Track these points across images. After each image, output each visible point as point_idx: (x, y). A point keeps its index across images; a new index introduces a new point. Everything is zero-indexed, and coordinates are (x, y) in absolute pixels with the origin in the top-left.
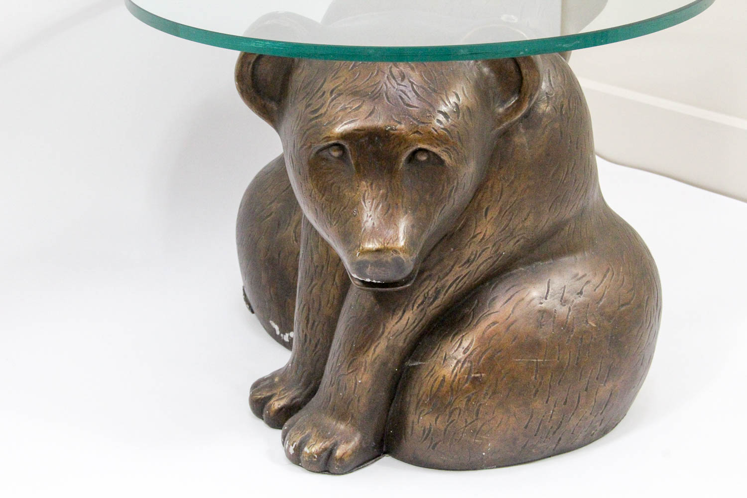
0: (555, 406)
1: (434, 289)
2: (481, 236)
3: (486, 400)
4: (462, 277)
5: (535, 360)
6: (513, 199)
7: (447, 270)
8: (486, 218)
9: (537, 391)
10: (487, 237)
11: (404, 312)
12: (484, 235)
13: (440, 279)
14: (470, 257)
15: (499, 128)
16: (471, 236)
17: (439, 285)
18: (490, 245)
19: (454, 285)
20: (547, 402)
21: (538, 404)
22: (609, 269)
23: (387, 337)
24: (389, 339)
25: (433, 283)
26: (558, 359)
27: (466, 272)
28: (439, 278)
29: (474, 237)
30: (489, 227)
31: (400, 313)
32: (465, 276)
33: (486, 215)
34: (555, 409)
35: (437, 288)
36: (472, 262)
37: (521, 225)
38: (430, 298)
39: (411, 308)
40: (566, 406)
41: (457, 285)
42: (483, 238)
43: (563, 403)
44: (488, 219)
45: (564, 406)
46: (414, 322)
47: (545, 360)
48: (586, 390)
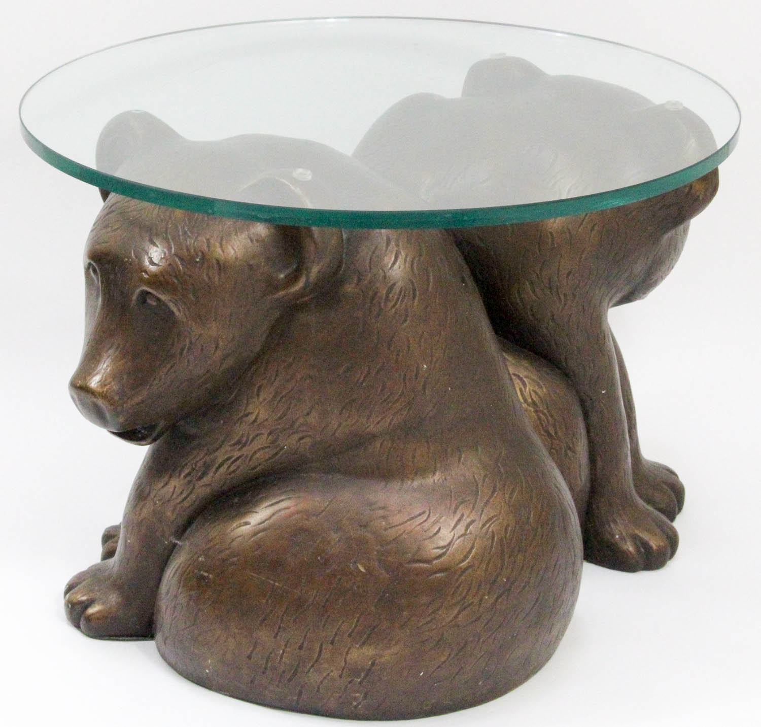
0: (286, 646)
1: (201, 462)
2: (252, 417)
3: (206, 606)
4: (233, 459)
5: (272, 582)
6: (290, 386)
7: (217, 445)
8: (258, 398)
9: (265, 619)
10: (260, 420)
11: (169, 478)
12: (256, 418)
13: (209, 453)
14: (241, 437)
16: (242, 414)
17: (208, 458)
18: (266, 432)
19: (226, 466)
20: (275, 637)
21: (263, 634)
23: (153, 499)
24: (155, 504)
25: (202, 454)
26: (301, 591)
27: (237, 454)
28: (208, 450)
29: (247, 415)
30: (262, 409)
31: (166, 479)
32: (237, 459)
33: (258, 395)
34: (287, 649)
35: (205, 462)
36: (244, 445)
37: (303, 419)
38: (198, 471)
39: (177, 475)
40: (302, 651)
41: (229, 466)
42: (255, 421)
43: (297, 646)
44: (261, 399)
45: (298, 650)
46: (181, 493)
47: (285, 587)
48: (332, 643)
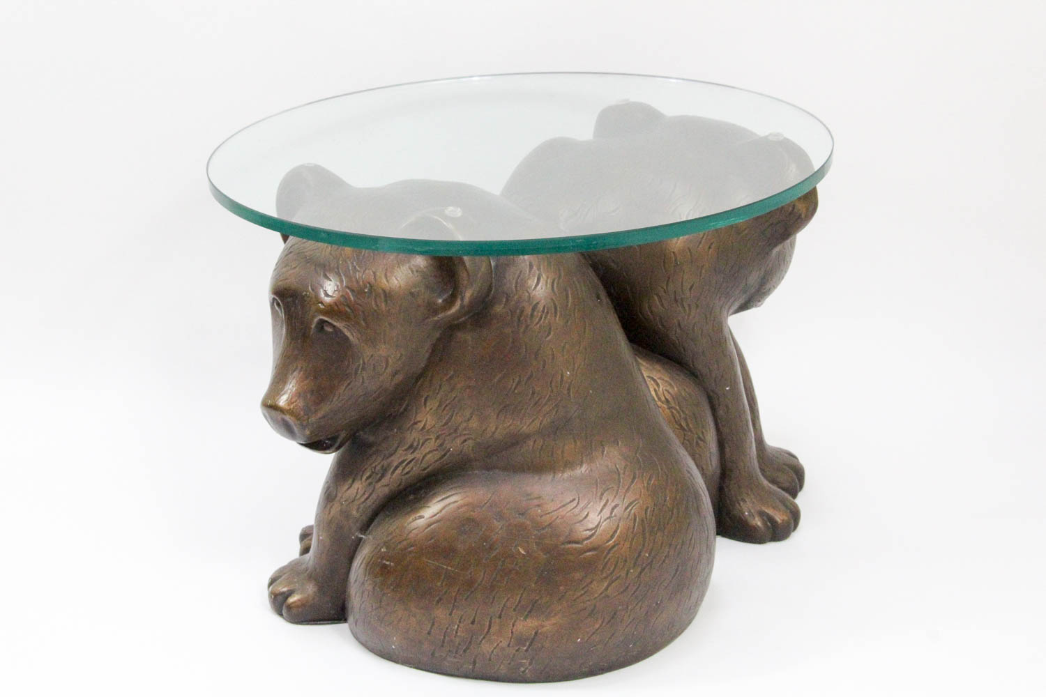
0: (460, 622)
1: (380, 466)
2: (421, 425)
3: (389, 591)
4: (407, 462)
5: (445, 567)
6: (452, 395)
7: (392, 451)
8: (425, 407)
9: (440, 599)
10: (428, 427)
11: (353, 481)
12: (425, 425)
13: (385, 458)
14: (413, 443)
15: (436, 318)
16: (412, 422)
17: (385, 463)
18: (433, 437)
19: (401, 468)
20: (450, 615)
21: (440, 613)
22: (574, 500)
23: (339, 501)
24: (342, 504)
25: (380, 459)
26: (471, 574)
27: (410, 457)
28: (385, 456)
29: (415, 423)
30: (429, 417)
31: (350, 481)
32: (411, 461)
33: (425, 404)
34: (461, 625)
35: (383, 466)
36: (416, 449)
37: (465, 424)
38: (377, 474)
39: (360, 478)
40: (474, 626)
41: (404, 468)
42: (423, 428)
43: (469, 622)
44: (428, 409)
45: (471, 625)
46: (364, 494)
47: (456, 571)
48: (500, 617)
